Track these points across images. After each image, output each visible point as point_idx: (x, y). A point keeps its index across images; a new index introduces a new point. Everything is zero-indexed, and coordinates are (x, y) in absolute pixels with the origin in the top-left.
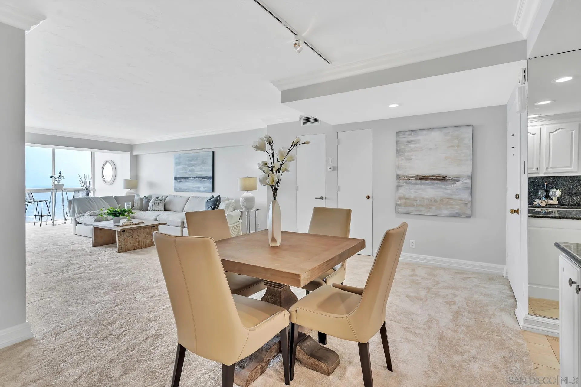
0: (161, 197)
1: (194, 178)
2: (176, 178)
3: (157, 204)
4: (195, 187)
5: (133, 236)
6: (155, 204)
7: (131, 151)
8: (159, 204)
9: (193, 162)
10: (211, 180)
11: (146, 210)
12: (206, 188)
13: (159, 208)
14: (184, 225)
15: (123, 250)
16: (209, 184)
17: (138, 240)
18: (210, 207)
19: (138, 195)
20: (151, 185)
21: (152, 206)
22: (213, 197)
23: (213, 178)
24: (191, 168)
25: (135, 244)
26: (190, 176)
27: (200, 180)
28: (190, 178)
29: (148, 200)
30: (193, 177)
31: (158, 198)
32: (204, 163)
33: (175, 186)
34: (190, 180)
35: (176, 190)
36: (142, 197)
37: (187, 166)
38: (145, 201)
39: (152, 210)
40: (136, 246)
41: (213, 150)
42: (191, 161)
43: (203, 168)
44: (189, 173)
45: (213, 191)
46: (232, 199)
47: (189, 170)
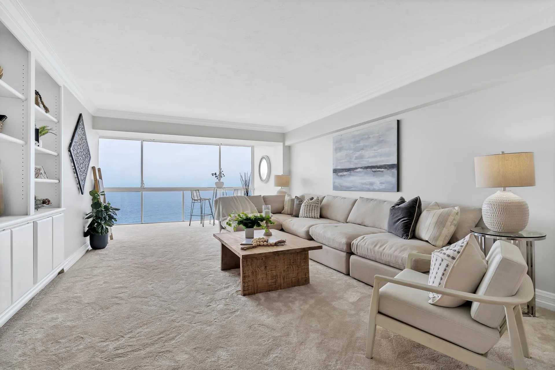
0: (315, 198)
1: (364, 169)
2: (335, 171)
3: (311, 208)
4: (365, 184)
5: (266, 267)
6: (308, 208)
7: (283, 141)
8: (313, 208)
9: (362, 144)
10: (395, 171)
11: (297, 216)
12: (384, 185)
13: (313, 214)
14: (351, 249)
15: (250, 291)
16: (390, 177)
17: (275, 274)
18: (400, 219)
19: (289, 195)
20: (306, 182)
21: (304, 210)
22: (402, 201)
23: (398, 166)
24: (357, 154)
25: (270, 281)
26: (357, 166)
27: (373, 172)
28: (356, 168)
29: (299, 202)
30: (361, 168)
31: (312, 199)
32: (381, 142)
33: (334, 183)
34: (357, 172)
35: (335, 188)
36: (294, 197)
37: (351, 152)
38: (296, 202)
39: (304, 217)
40: (271, 285)
41: (398, 117)
42: (358, 142)
43: (379, 151)
44: (356, 161)
45: (398, 190)
46: (454, 206)
47: (354, 158)
